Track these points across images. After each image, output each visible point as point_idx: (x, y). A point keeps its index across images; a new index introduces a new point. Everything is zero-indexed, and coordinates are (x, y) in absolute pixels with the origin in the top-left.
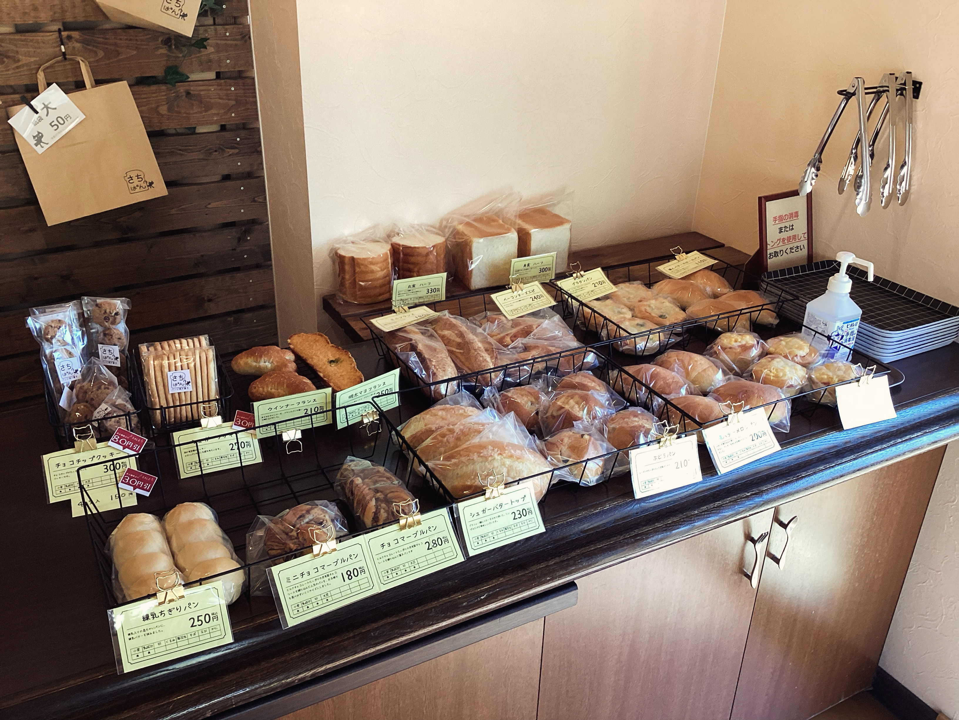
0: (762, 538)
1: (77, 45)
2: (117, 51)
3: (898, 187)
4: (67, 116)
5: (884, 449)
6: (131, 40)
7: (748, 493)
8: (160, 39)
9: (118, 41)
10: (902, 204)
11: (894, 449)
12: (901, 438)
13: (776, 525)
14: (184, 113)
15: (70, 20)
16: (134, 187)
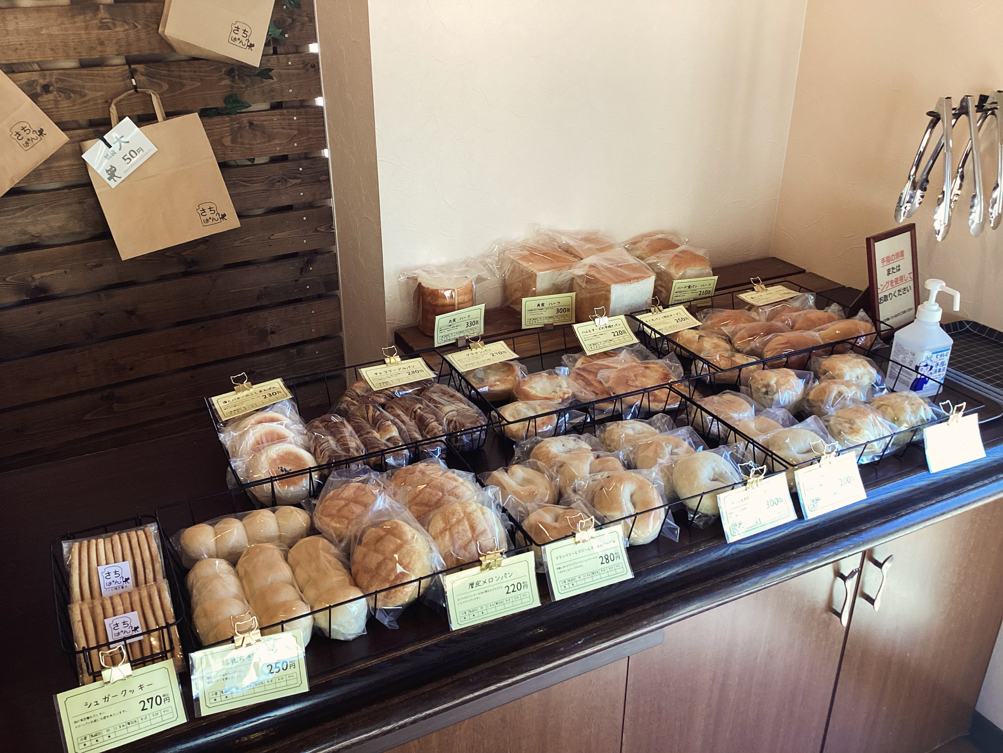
0: (853, 573)
1: (143, 78)
2: (181, 83)
4: (140, 150)
6: (194, 72)
8: (224, 70)
9: (183, 74)
10: (994, 228)
13: (867, 562)
14: (248, 144)
15: (136, 53)
16: (207, 220)
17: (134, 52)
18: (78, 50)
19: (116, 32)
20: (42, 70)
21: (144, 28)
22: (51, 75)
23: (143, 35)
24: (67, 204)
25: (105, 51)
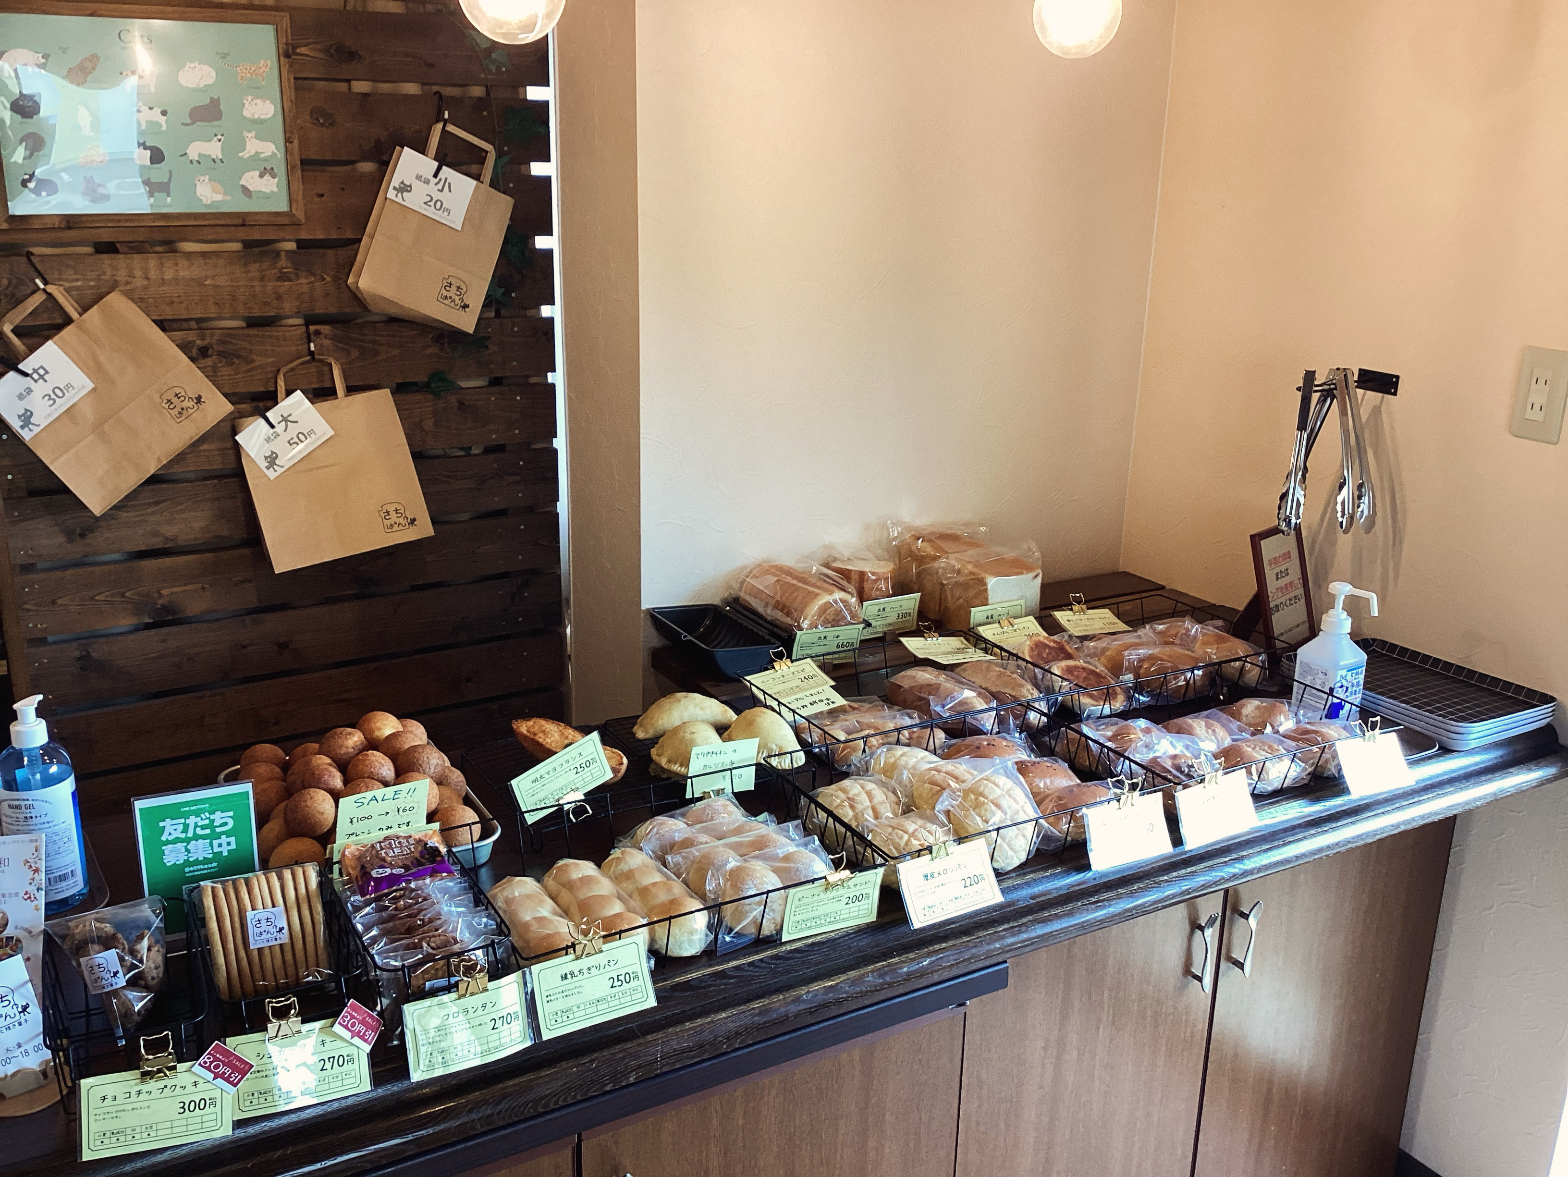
1: (327, 342)
2: (376, 350)
4: (311, 432)
6: (394, 336)
8: (430, 336)
9: (378, 338)
14: (454, 429)
15: (322, 311)
16: (391, 525)
17: (320, 308)
18: (248, 306)
19: (297, 285)
20: (200, 329)
21: (334, 281)
22: (212, 336)
23: (330, 288)
24: (215, 499)
25: (282, 308)
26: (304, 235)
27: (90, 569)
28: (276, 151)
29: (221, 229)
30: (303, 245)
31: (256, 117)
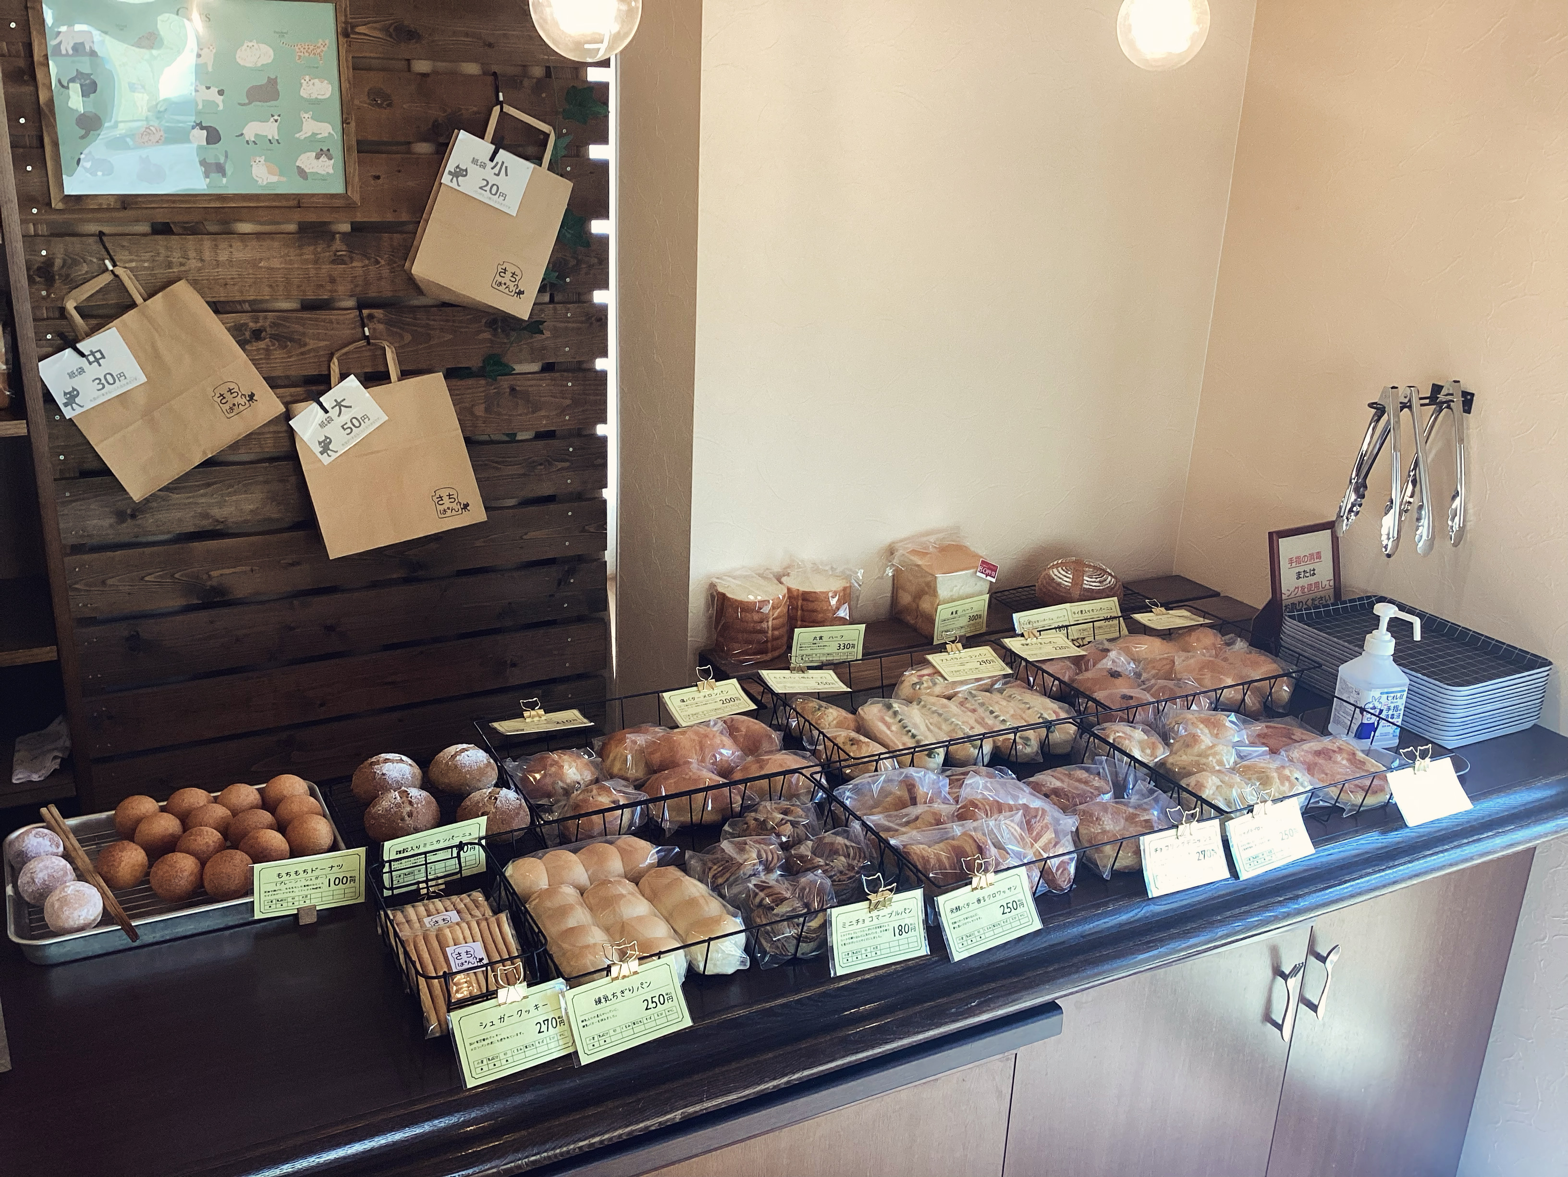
0: (1295, 971)
1: (381, 327)
2: (429, 335)
3: (1450, 523)
4: (365, 417)
5: (1446, 850)
6: (447, 321)
7: (1281, 897)
8: (484, 321)
9: (432, 323)
10: (1455, 545)
11: (1458, 850)
12: (1467, 838)
13: (1312, 959)
14: (505, 415)
15: (374, 295)
16: (445, 510)
17: (372, 293)
18: (302, 288)
19: (351, 268)
20: (254, 311)
21: (388, 264)
22: (265, 318)
23: (385, 272)
24: (266, 482)
25: (336, 291)
26: (359, 218)
27: (141, 550)
28: (332, 132)
29: (277, 211)
30: (357, 228)
31: (314, 96)
